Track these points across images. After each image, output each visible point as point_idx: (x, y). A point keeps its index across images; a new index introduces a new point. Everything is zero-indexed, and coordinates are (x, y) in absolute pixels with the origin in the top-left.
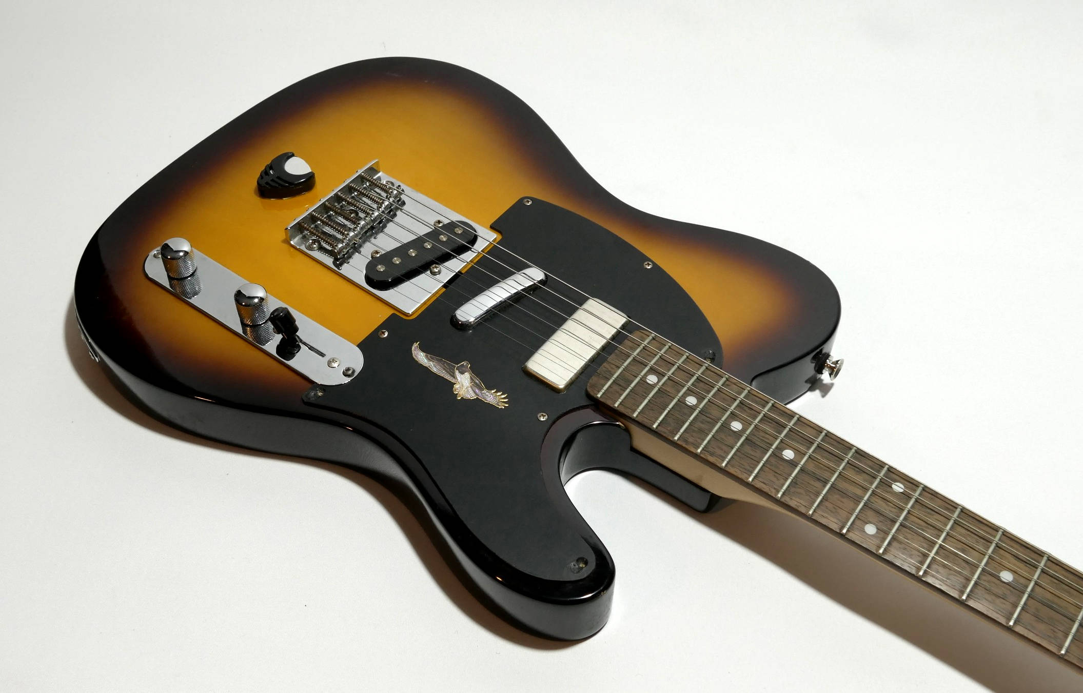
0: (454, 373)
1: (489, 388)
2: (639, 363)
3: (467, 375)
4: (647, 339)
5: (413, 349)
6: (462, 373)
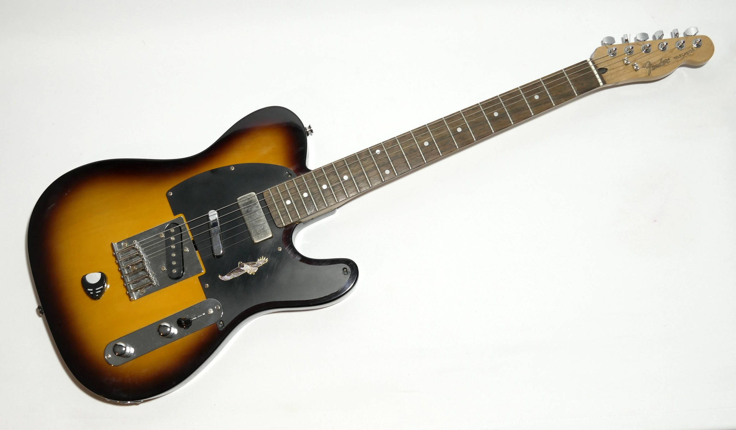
0: (241, 270)
1: (256, 260)
2: (279, 202)
3: (245, 265)
4: (269, 192)
5: (220, 278)
6: (243, 267)
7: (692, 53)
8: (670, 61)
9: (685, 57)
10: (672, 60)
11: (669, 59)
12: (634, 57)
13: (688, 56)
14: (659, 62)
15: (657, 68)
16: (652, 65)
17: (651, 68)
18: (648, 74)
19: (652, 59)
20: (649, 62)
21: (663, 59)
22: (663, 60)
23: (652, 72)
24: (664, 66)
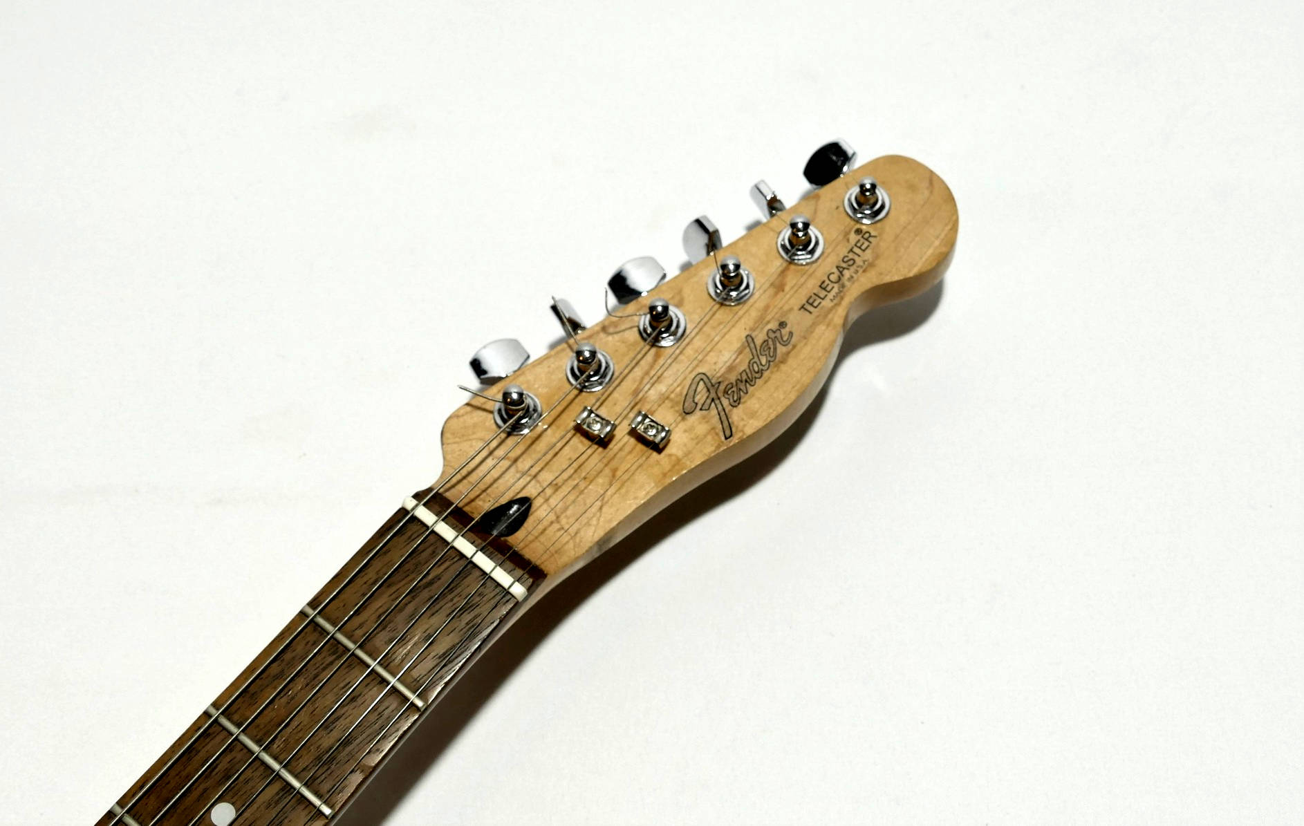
7: (868, 255)
8: (791, 334)
9: (847, 284)
10: (797, 321)
11: (782, 324)
12: (628, 385)
13: (857, 272)
14: (747, 355)
15: (751, 389)
16: (722, 387)
17: (725, 402)
18: (721, 434)
19: (711, 358)
20: (703, 377)
21: (760, 338)
22: (759, 342)
23: (736, 415)
24: (777, 366)
